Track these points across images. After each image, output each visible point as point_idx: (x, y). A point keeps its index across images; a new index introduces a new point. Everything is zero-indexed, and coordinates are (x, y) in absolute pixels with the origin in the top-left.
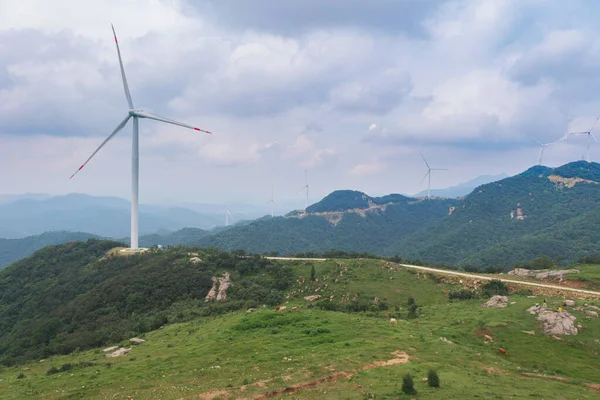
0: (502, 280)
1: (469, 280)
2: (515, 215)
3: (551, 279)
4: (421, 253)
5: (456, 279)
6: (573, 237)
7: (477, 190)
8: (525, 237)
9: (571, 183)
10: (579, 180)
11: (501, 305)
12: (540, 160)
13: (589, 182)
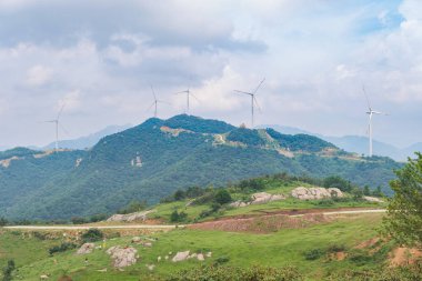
0: (99, 227)
1: (71, 232)
2: (135, 163)
3: (138, 220)
4: (48, 208)
5: (59, 234)
6: (176, 178)
7: (102, 141)
8: (143, 182)
9: (176, 132)
10: (182, 130)
11: (88, 252)
12: (156, 113)
13: (189, 131)
